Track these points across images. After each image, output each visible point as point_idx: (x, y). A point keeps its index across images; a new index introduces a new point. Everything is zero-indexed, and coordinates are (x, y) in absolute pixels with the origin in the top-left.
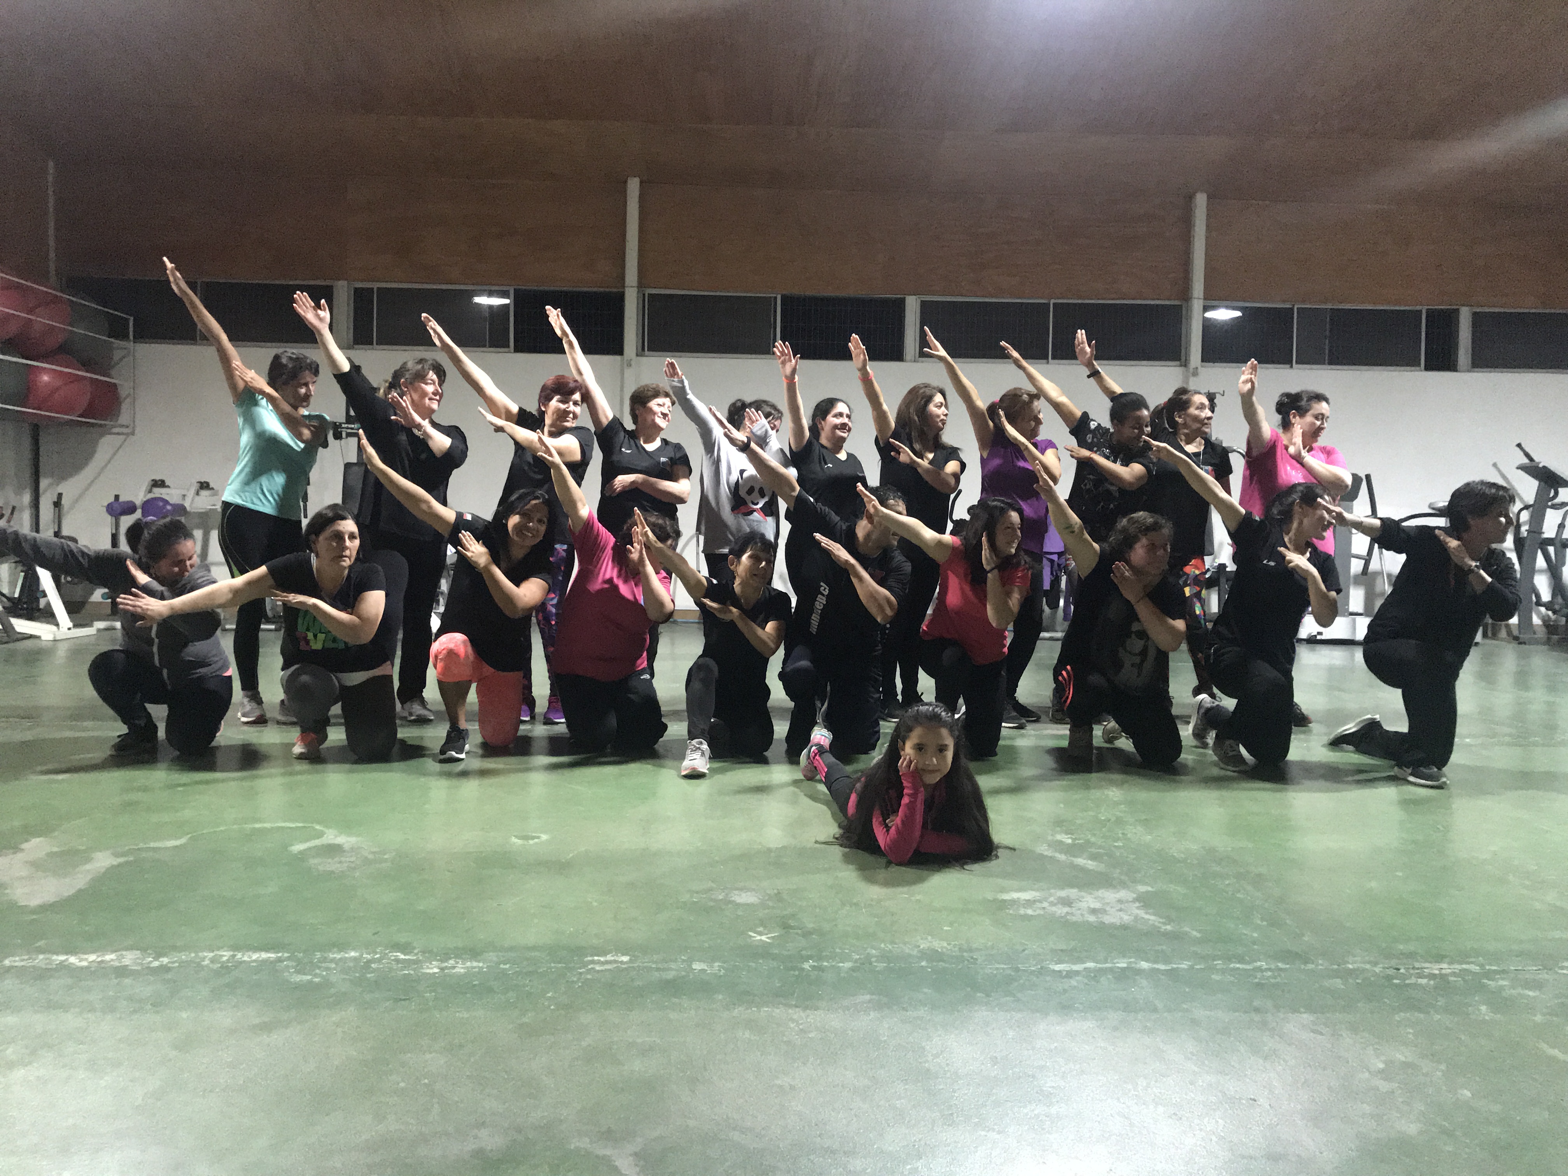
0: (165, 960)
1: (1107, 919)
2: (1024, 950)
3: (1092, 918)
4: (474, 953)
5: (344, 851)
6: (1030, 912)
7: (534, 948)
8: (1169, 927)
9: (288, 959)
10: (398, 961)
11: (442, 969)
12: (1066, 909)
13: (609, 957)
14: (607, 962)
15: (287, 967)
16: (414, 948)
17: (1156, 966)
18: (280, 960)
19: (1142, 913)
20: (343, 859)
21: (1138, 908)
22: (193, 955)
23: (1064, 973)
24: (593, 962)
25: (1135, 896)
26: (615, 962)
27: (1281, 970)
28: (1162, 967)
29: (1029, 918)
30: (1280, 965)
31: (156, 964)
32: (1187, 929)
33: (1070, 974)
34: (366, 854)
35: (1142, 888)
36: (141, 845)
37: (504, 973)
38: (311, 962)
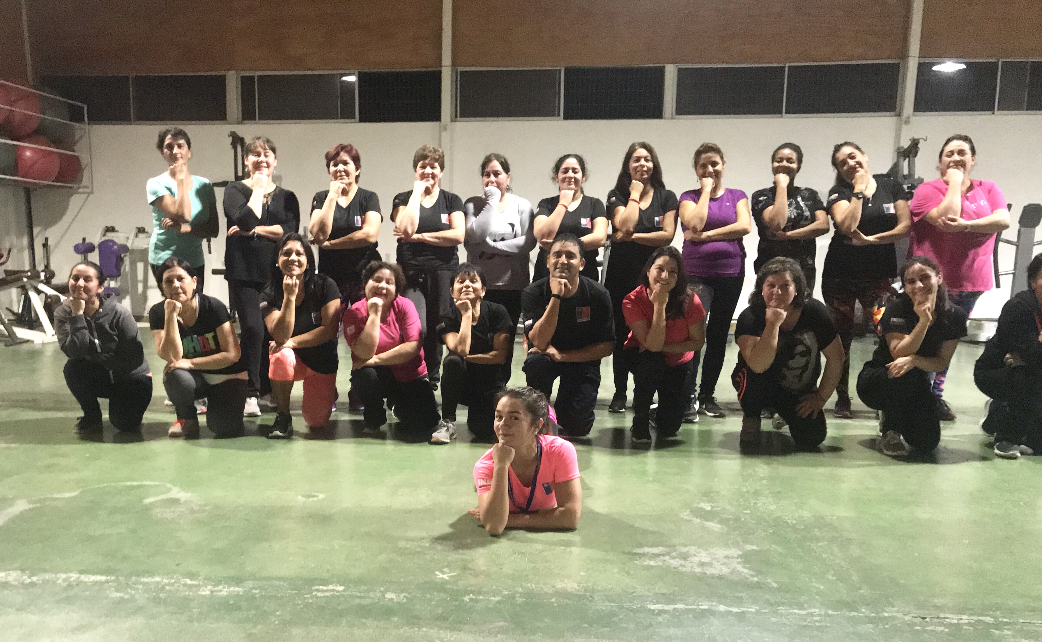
0: (34, 579)
1: (710, 571)
2: (633, 593)
3: (698, 570)
4: (238, 581)
5: (180, 504)
6: (652, 563)
7: (281, 579)
8: (755, 579)
9: (114, 581)
10: (185, 585)
11: (212, 592)
12: (682, 562)
13: (331, 587)
14: (327, 591)
15: (111, 586)
16: (199, 576)
17: (731, 609)
18: (107, 582)
19: (740, 568)
20: (177, 509)
21: (739, 563)
22: (53, 576)
23: (657, 611)
24: (318, 590)
25: (740, 553)
26: (333, 590)
27: (830, 616)
28: (735, 610)
29: (649, 568)
30: (830, 612)
31: (29, 581)
32: (769, 581)
33: (661, 612)
34: (193, 506)
35: (749, 547)
36: (48, 496)
37: (253, 597)
38: (127, 584)
